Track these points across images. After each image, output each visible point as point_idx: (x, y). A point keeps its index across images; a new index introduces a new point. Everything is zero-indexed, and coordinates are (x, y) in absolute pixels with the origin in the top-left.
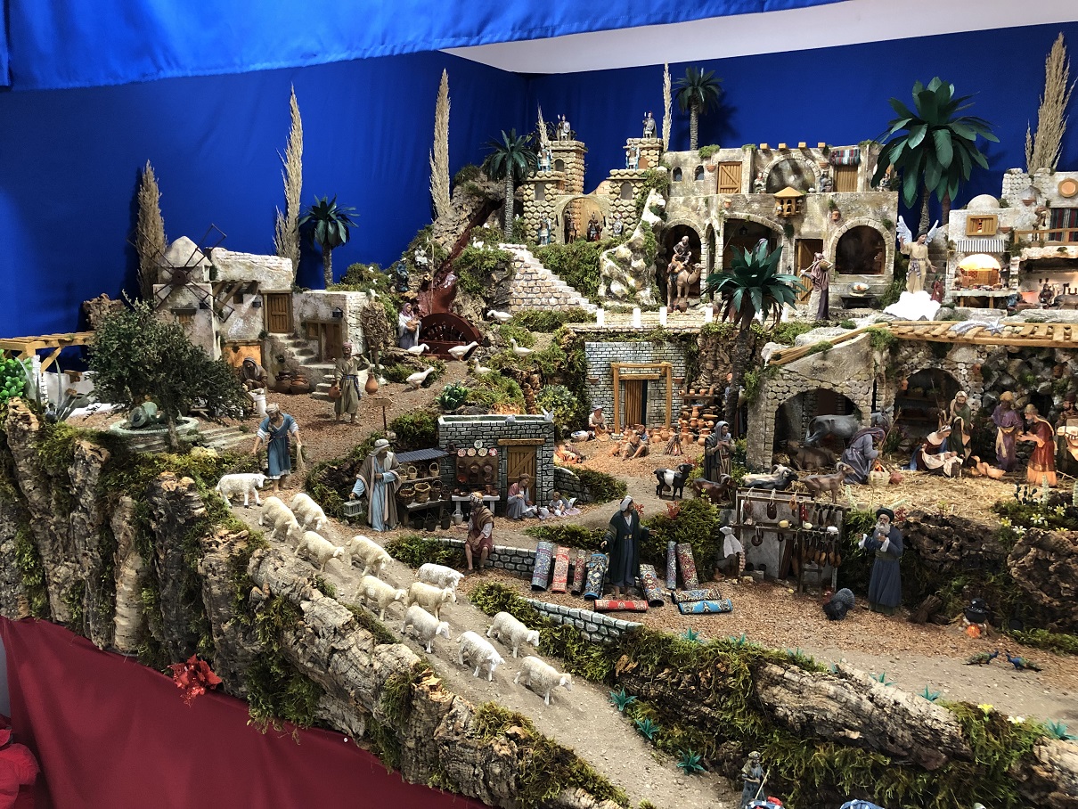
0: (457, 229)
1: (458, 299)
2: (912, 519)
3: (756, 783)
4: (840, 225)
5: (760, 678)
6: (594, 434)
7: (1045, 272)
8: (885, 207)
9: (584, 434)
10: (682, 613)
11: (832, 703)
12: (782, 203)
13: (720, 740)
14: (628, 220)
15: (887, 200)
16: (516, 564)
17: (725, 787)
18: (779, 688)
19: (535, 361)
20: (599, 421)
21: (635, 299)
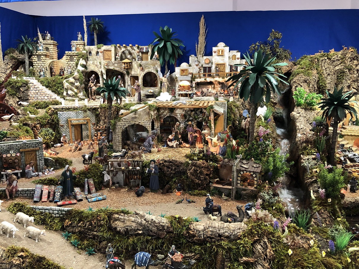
0: (6, 72)
1: (7, 98)
2: (161, 162)
3: (111, 254)
4: (143, 72)
5: (112, 219)
6: (63, 144)
7: (202, 86)
8: (156, 66)
9: (59, 145)
10: (89, 202)
11: (133, 223)
12: (125, 64)
13: (100, 242)
14: (73, 69)
15: (157, 64)
16: (28, 194)
17: (102, 257)
18: (117, 221)
19: (38, 120)
20: (65, 139)
21: (77, 96)
